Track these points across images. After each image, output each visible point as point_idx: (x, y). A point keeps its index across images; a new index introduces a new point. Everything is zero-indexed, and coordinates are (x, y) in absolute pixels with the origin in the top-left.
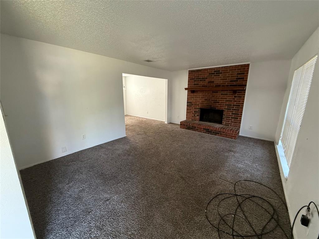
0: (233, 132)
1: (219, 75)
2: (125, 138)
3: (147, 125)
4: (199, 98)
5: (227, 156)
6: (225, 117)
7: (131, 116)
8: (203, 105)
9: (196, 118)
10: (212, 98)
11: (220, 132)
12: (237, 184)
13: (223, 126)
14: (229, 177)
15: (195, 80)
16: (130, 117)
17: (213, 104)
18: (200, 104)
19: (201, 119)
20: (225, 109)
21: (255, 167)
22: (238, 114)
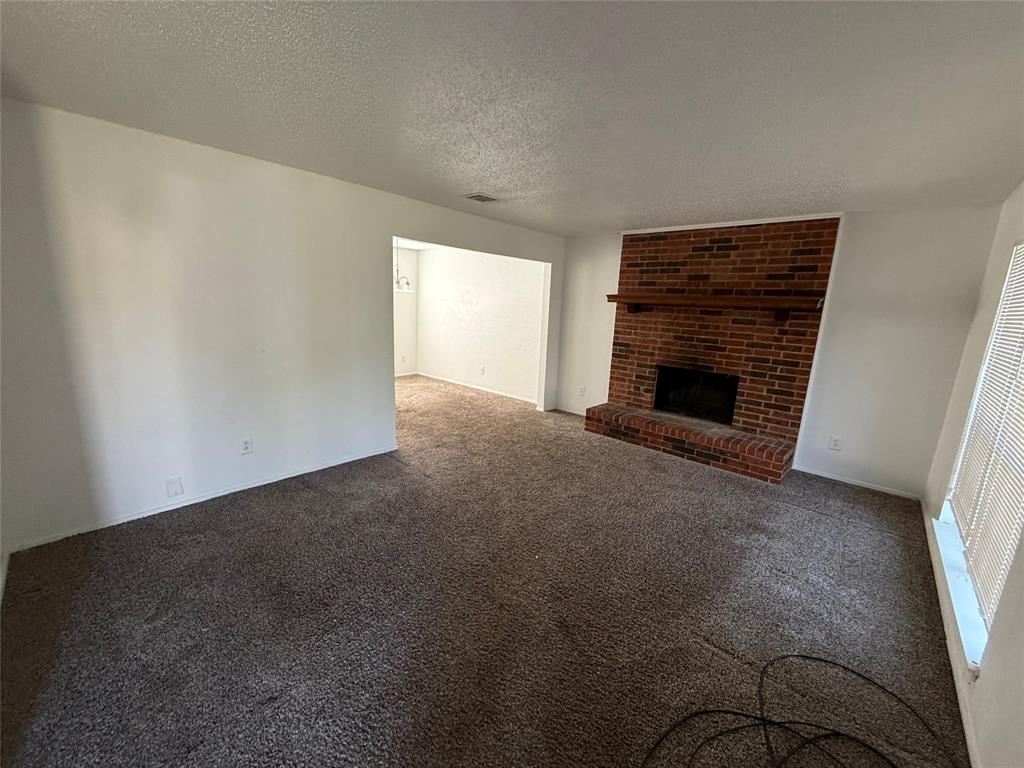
0: (770, 456)
1: (728, 256)
2: (390, 454)
3: (474, 412)
4: (656, 329)
5: (743, 549)
6: (745, 402)
7: (429, 379)
8: (668, 356)
9: (643, 399)
10: (698, 333)
11: (722, 453)
12: (770, 669)
13: (734, 431)
14: (742, 636)
15: (645, 268)
16: (422, 384)
17: (701, 354)
18: (657, 352)
19: (660, 404)
20: (744, 372)
21: (847, 601)
22: (792, 394)
